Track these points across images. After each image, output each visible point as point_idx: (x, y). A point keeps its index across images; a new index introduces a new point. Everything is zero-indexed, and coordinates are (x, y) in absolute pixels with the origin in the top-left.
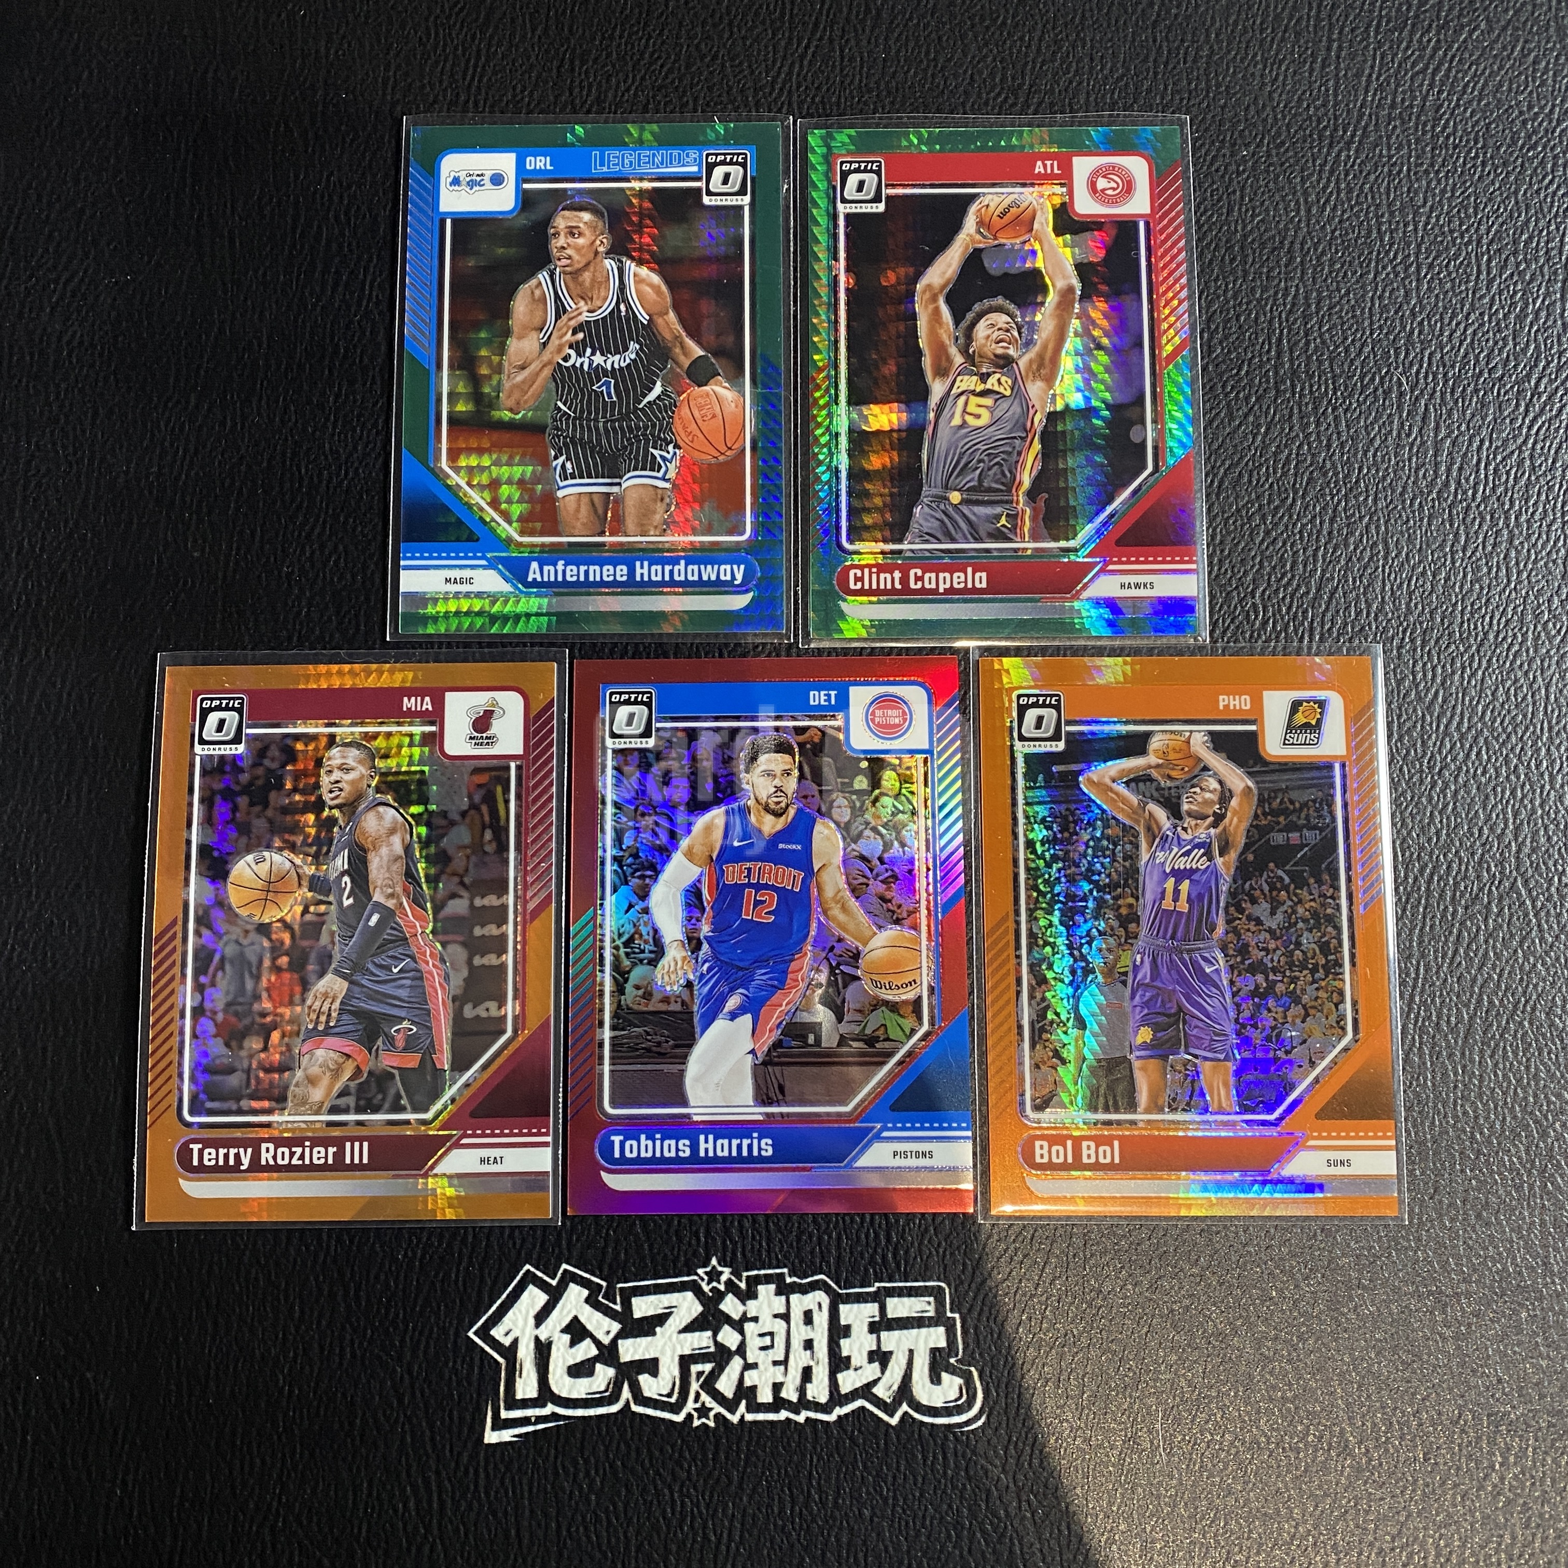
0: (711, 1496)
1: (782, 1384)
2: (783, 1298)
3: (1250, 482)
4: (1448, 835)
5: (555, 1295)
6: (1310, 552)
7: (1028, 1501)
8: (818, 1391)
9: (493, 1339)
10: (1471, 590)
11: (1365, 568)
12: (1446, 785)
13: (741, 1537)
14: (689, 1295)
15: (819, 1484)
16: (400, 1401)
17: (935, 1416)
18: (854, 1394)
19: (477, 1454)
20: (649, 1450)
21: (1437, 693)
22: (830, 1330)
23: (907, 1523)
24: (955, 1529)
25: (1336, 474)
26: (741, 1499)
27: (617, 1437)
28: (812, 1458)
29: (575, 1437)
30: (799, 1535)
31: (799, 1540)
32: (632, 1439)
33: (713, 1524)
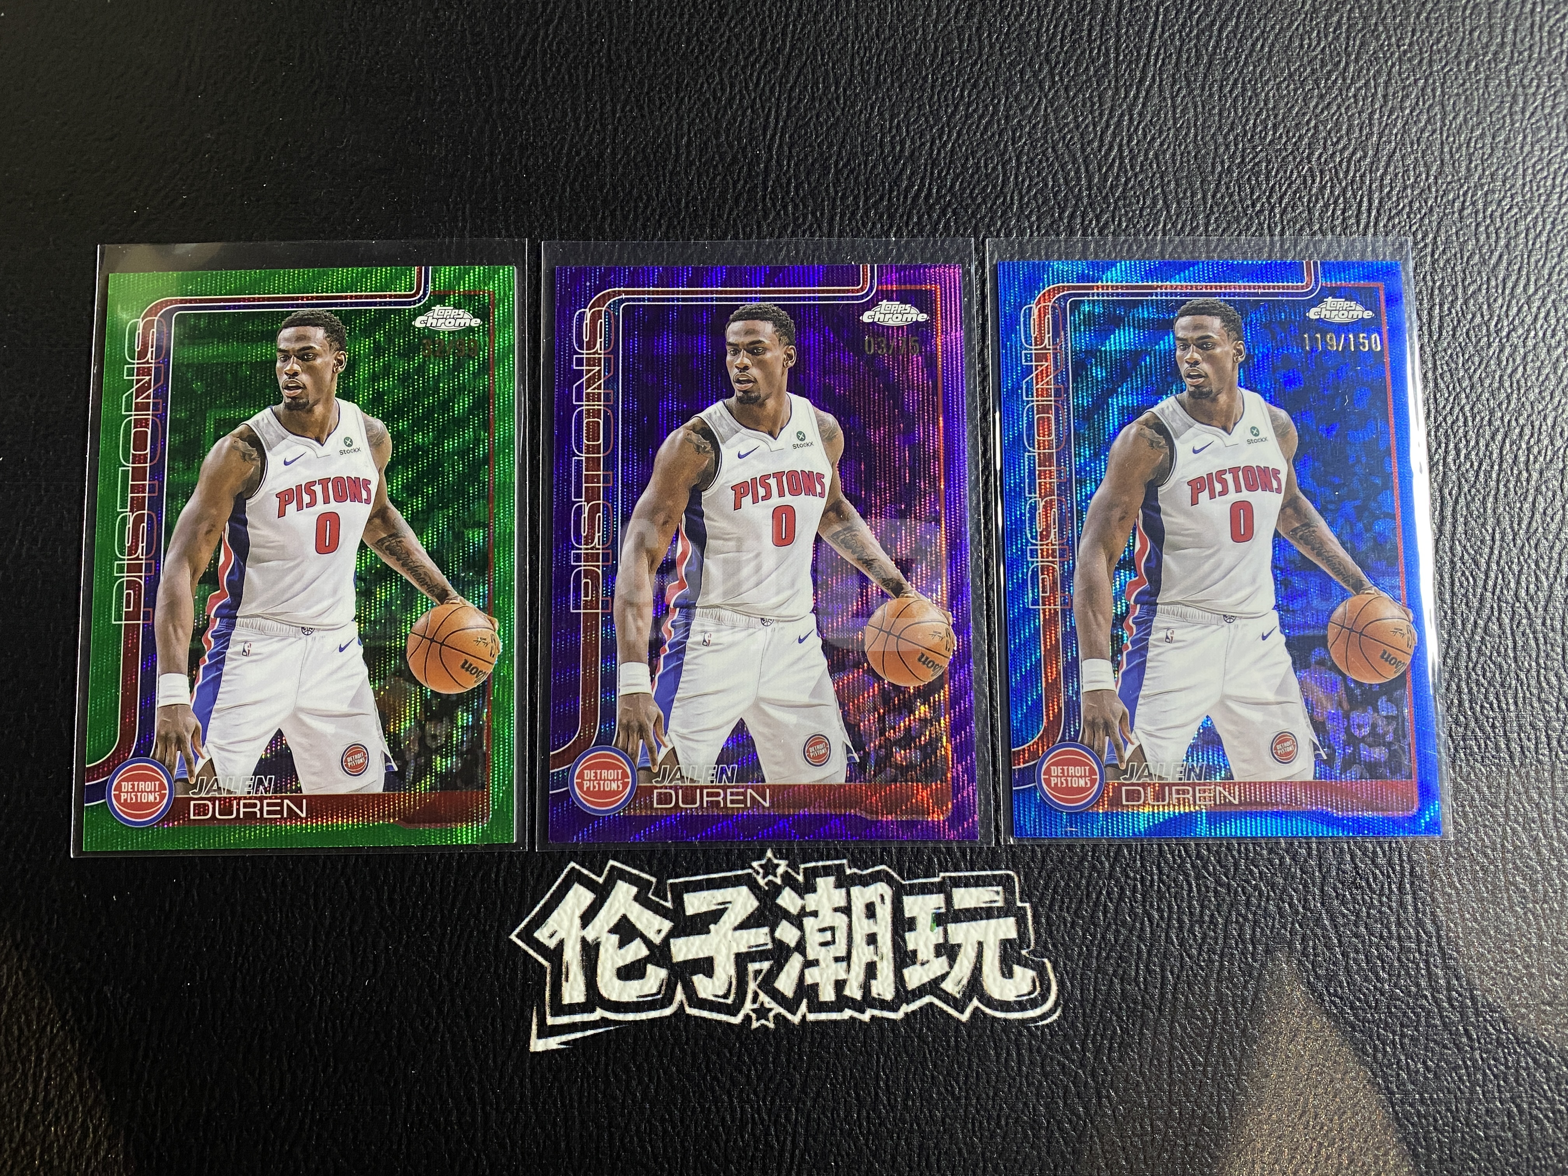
0: (773, 1102)
1: (844, 981)
2: (843, 891)
3: (1301, 46)
4: (1519, 399)
5: (602, 894)
6: (1365, 115)
7: (1108, 1097)
8: (883, 987)
9: (537, 941)
10: (1532, 151)
11: (1423, 131)
12: (1515, 348)
13: (806, 1142)
14: (744, 889)
15: (887, 1085)
16: (440, 1011)
17: (1007, 1011)
18: (921, 991)
19: (523, 1063)
20: (705, 1054)
21: (1501, 256)
22: (894, 923)
23: (981, 1123)
24: (1032, 1128)
25: (1389, 38)
26: (804, 1103)
27: (672, 1041)
28: (878, 1058)
29: (627, 1043)
30: (867, 1140)
31: (867, 1145)
32: (687, 1043)
33: (776, 1131)
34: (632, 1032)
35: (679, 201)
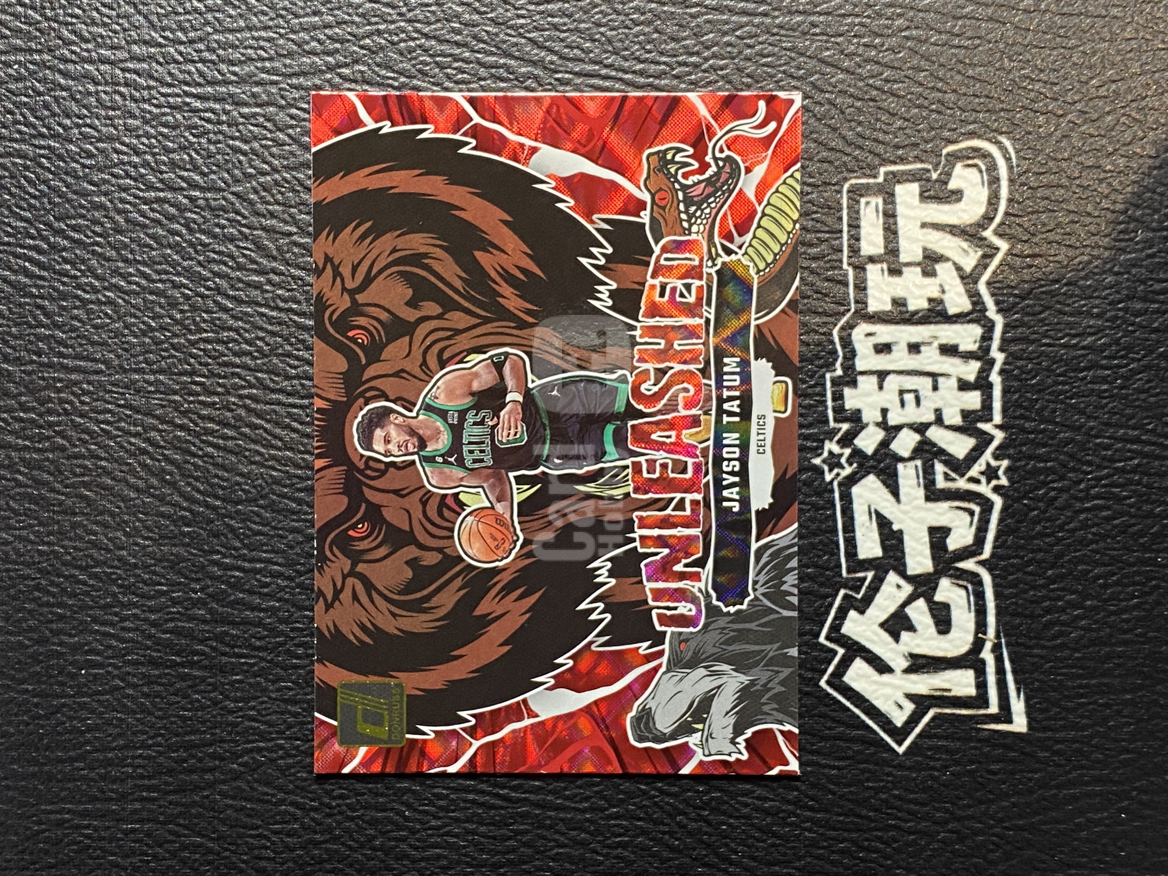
0: (1089, 463)
13: (1134, 428)
15: (1075, 336)
16: (980, 832)
19: (1039, 740)
20: (1034, 538)
26: (1092, 428)
27: (1020, 575)
28: (1045, 345)
29: (1020, 625)
30: (1134, 360)
31: (1139, 360)
32: (1022, 558)
33: (1120, 461)
34: (1008, 618)
35: (41, 553)
